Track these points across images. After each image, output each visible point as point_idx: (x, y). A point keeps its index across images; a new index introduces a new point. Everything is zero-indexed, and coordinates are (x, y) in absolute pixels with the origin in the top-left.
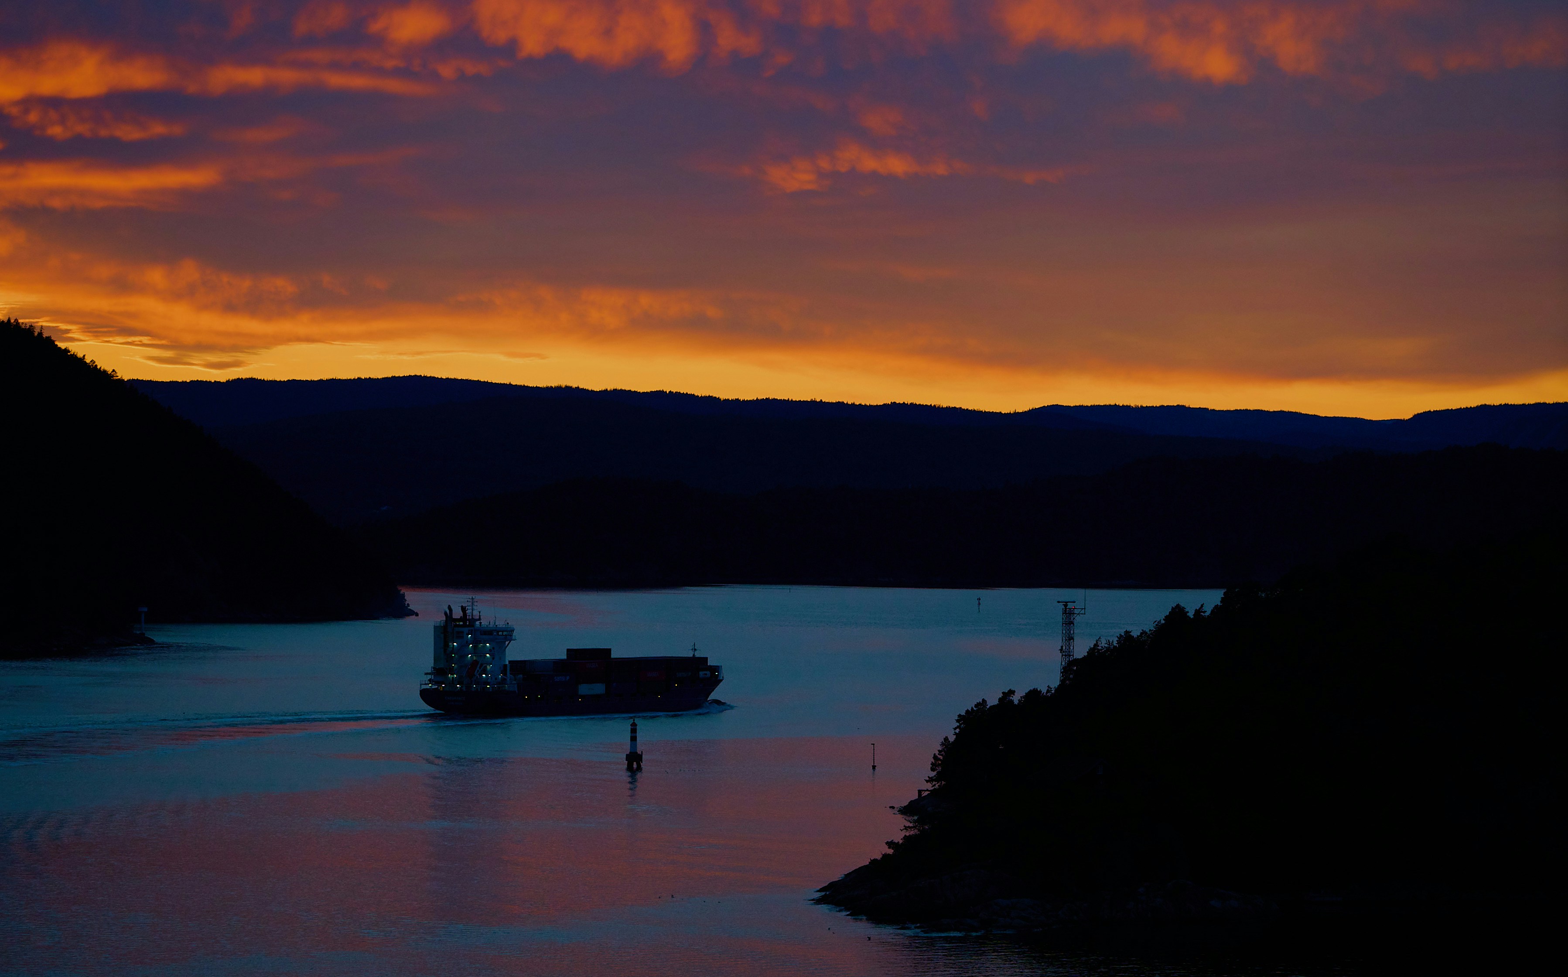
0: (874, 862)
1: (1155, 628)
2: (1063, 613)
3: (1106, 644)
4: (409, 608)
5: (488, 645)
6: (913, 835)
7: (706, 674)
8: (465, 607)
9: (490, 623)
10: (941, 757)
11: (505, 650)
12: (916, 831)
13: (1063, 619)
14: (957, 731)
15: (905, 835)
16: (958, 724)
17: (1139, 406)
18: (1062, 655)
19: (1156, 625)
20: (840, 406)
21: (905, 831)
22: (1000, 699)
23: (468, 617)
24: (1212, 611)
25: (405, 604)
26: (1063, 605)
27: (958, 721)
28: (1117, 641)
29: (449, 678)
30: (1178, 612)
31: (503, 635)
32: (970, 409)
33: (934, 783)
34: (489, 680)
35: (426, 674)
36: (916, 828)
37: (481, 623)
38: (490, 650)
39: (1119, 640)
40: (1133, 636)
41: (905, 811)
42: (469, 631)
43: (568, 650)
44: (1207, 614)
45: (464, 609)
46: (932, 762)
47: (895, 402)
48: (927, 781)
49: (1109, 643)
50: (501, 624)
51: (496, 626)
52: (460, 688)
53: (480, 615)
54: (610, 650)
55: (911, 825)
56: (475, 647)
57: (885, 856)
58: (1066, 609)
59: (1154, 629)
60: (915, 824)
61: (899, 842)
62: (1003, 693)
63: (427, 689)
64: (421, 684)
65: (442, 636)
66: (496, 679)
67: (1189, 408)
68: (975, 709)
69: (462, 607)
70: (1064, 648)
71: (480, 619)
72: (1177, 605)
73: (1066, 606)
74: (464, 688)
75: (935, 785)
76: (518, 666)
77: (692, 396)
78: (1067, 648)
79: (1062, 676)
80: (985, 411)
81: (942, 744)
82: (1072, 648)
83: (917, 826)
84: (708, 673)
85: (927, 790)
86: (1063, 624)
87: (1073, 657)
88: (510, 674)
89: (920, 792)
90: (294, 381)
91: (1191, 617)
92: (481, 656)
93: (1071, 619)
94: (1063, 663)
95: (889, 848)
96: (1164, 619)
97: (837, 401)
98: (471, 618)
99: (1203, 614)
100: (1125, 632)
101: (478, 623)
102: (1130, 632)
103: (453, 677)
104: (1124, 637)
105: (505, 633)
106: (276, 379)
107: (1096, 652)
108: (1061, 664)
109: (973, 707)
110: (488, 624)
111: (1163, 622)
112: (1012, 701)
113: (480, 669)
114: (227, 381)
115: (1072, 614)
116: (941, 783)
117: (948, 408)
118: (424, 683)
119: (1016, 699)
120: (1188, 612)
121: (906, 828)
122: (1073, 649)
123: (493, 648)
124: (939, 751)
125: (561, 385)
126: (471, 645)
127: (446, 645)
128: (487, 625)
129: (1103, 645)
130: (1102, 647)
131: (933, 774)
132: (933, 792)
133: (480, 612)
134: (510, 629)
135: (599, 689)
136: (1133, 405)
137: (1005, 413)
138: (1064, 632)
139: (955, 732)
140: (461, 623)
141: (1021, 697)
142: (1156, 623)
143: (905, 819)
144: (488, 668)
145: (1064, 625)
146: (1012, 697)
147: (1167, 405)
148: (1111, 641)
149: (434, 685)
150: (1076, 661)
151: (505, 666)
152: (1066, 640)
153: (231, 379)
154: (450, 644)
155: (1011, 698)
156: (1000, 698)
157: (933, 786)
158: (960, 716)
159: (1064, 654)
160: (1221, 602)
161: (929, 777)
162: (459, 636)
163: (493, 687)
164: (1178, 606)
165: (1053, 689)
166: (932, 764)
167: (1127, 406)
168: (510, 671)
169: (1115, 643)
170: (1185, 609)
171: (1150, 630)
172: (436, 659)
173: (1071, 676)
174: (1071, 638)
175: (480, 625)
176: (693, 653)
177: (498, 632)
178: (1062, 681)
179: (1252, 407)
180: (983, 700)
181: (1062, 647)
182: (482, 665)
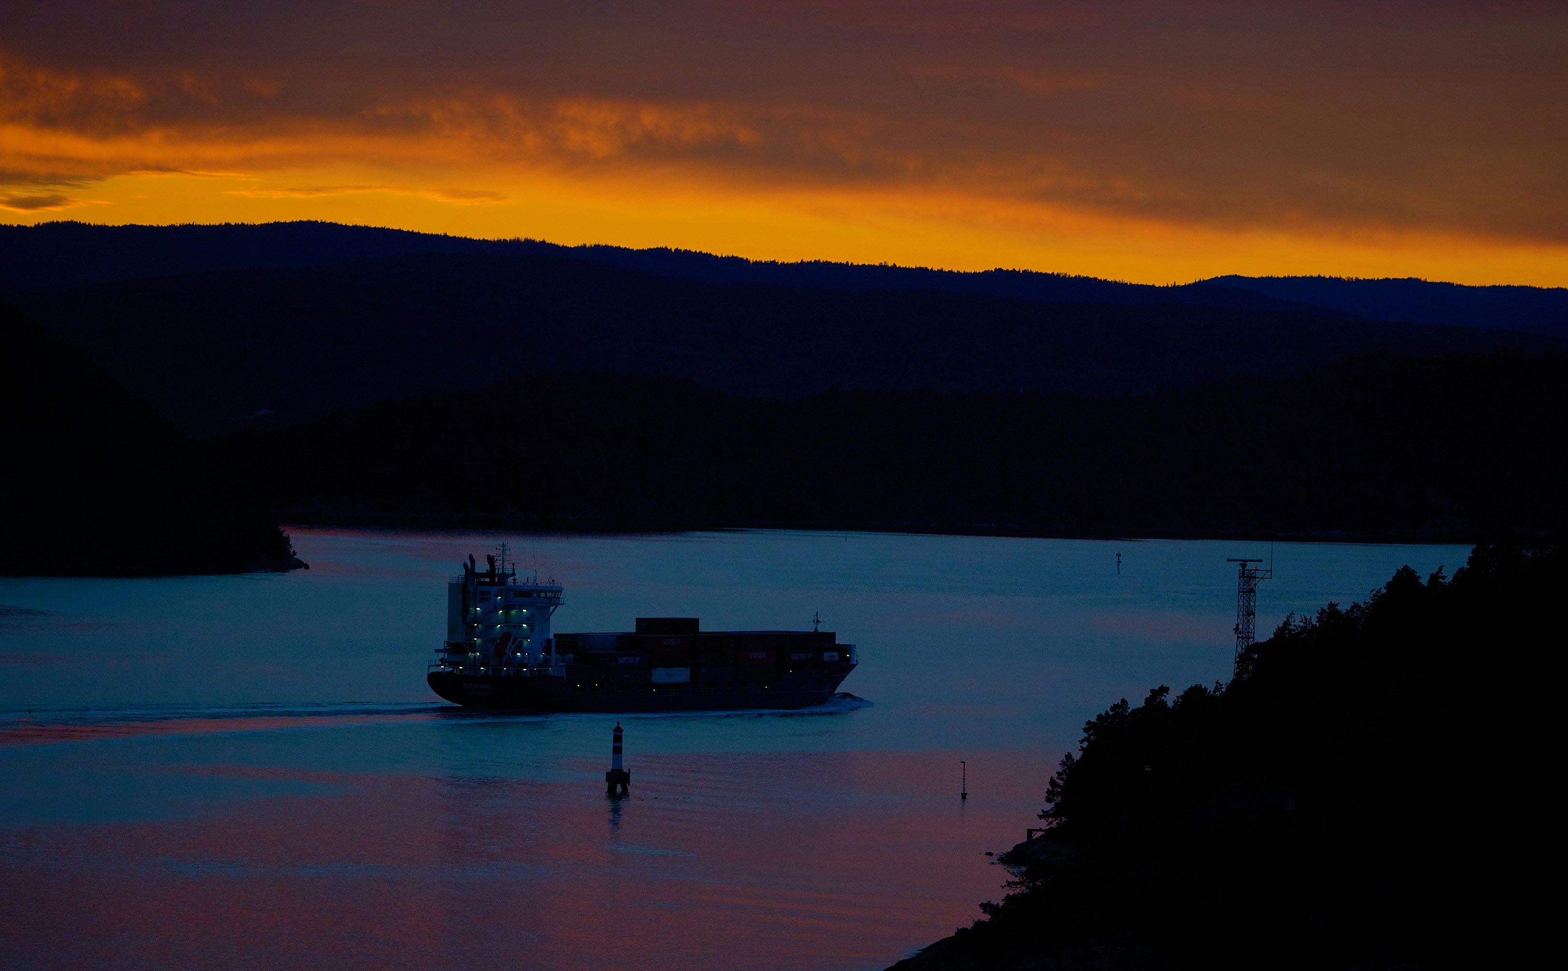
0: (962, 932)
1: (1372, 600)
2: (1240, 577)
3: (1301, 622)
4: (295, 557)
5: (524, 611)
6: (1019, 894)
7: (833, 656)
8: (493, 557)
9: (528, 580)
10: (1061, 782)
11: (549, 618)
12: (1024, 888)
13: (1239, 585)
14: (1085, 744)
15: (1008, 895)
16: (1087, 735)
17: (1354, 278)
18: (1238, 637)
19: (1374, 595)
20: (922, 273)
21: (1008, 888)
22: (1147, 700)
23: (497, 572)
24: (1455, 577)
25: (290, 552)
26: (1240, 564)
27: (1086, 730)
28: (1317, 617)
29: (469, 657)
30: (1405, 577)
31: (546, 597)
32: (1109, 279)
33: (1050, 819)
34: (526, 661)
35: (437, 651)
36: (1023, 884)
37: (515, 580)
38: (528, 619)
39: (1321, 617)
40: (1341, 612)
41: (1008, 859)
42: (498, 590)
43: (638, 620)
44: (1449, 580)
45: (491, 560)
46: (1048, 789)
47: (1001, 269)
48: (1040, 817)
49: (1306, 620)
50: (543, 580)
51: (537, 584)
52: (485, 671)
53: (514, 569)
54: (697, 621)
55: (1017, 880)
56: (506, 614)
57: (979, 924)
58: (1244, 570)
59: (1372, 602)
60: (1023, 878)
61: (998, 904)
62: (1152, 691)
63: (437, 672)
64: (429, 666)
65: (460, 597)
66: (536, 659)
67: (1426, 282)
68: (1111, 713)
69: (489, 556)
70: (1240, 626)
71: (513, 574)
72: (1404, 567)
73: (1244, 566)
74: (490, 672)
75: (1051, 823)
76: (567, 642)
77: (709, 256)
78: (1245, 627)
79: (1238, 668)
80: (1131, 284)
81: (1063, 763)
82: (1251, 627)
83: (1024, 881)
84: (836, 654)
85: (1041, 830)
86: (1239, 592)
87: (1254, 640)
88: (556, 652)
89: (1030, 832)
90: (133, 227)
91: (1425, 585)
92: (514, 626)
93: (1250, 585)
94: (1239, 649)
95: (984, 912)
96: (1385, 588)
97: (918, 266)
98: (501, 572)
99: (1441, 580)
100: (1328, 605)
101: (510, 579)
102: (1337, 605)
103: (475, 656)
104: (1327, 612)
105: (549, 594)
106: (107, 224)
107: (1287, 634)
108: (1237, 650)
109: (1109, 710)
110: (526, 581)
111: (1384, 591)
112: (1164, 703)
113: (513, 645)
114: (35, 226)
115: (1253, 577)
116: (1061, 819)
117: (1078, 279)
118: (434, 664)
119: (1170, 699)
120: (1420, 577)
121: (1010, 884)
122: (1254, 628)
123: (533, 616)
124: (1059, 773)
125: (518, 238)
126: (501, 611)
127: (466, 611)
128: (523, 583)
129: (1297, 623)
130: (1295, 626)
131: (1049, 806)
132: (1049, 833)
133: (513, 564)
134: (556, 589)
135: (681, 675)
136: (1344, 277)
137: (1160, 287)
138: (1241, 604)
139: (1081, 747)
140: (487, 580)
141: (1178, 697)
142: (1374, 592)
143: (1008, 871)
144: (525, 643)
145: (1241, 594)
146: (1165, 696)
147: (1394, 277)
148: (1308, 617)
149: (449, 666)
150: (1257, 647)
151: (549, 641)
152: (1243, 615)
153: (41, 223)
154: (471, 609)
155: (1163, 698)
156: (1147, 698)
157: (1049, 824)
158: (1088, 723)
159: (1239, 635)
160: (1468, 563)
161: (1043, 811)
162: (484, 598)
163: (530, 670)
164: (1406, 568)
165: (1223, 686)
166: (1048, 792)
167: (1336, 278)
168: (556, 648)
169: (1314, 621)
170: (1416, 572)
171: (1365, 603)
172: (451, 630)
173: (1251, 668)
174: (1251, 613)
175: (515, 583)
176: (814, 626)
177: (539, 593)
178: (1238, 675)
179: (1516, 282)
180: (1123, 701)
181: (1238, 625)
182: (516, 639)
